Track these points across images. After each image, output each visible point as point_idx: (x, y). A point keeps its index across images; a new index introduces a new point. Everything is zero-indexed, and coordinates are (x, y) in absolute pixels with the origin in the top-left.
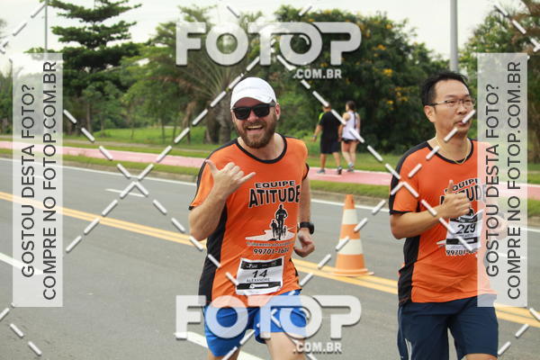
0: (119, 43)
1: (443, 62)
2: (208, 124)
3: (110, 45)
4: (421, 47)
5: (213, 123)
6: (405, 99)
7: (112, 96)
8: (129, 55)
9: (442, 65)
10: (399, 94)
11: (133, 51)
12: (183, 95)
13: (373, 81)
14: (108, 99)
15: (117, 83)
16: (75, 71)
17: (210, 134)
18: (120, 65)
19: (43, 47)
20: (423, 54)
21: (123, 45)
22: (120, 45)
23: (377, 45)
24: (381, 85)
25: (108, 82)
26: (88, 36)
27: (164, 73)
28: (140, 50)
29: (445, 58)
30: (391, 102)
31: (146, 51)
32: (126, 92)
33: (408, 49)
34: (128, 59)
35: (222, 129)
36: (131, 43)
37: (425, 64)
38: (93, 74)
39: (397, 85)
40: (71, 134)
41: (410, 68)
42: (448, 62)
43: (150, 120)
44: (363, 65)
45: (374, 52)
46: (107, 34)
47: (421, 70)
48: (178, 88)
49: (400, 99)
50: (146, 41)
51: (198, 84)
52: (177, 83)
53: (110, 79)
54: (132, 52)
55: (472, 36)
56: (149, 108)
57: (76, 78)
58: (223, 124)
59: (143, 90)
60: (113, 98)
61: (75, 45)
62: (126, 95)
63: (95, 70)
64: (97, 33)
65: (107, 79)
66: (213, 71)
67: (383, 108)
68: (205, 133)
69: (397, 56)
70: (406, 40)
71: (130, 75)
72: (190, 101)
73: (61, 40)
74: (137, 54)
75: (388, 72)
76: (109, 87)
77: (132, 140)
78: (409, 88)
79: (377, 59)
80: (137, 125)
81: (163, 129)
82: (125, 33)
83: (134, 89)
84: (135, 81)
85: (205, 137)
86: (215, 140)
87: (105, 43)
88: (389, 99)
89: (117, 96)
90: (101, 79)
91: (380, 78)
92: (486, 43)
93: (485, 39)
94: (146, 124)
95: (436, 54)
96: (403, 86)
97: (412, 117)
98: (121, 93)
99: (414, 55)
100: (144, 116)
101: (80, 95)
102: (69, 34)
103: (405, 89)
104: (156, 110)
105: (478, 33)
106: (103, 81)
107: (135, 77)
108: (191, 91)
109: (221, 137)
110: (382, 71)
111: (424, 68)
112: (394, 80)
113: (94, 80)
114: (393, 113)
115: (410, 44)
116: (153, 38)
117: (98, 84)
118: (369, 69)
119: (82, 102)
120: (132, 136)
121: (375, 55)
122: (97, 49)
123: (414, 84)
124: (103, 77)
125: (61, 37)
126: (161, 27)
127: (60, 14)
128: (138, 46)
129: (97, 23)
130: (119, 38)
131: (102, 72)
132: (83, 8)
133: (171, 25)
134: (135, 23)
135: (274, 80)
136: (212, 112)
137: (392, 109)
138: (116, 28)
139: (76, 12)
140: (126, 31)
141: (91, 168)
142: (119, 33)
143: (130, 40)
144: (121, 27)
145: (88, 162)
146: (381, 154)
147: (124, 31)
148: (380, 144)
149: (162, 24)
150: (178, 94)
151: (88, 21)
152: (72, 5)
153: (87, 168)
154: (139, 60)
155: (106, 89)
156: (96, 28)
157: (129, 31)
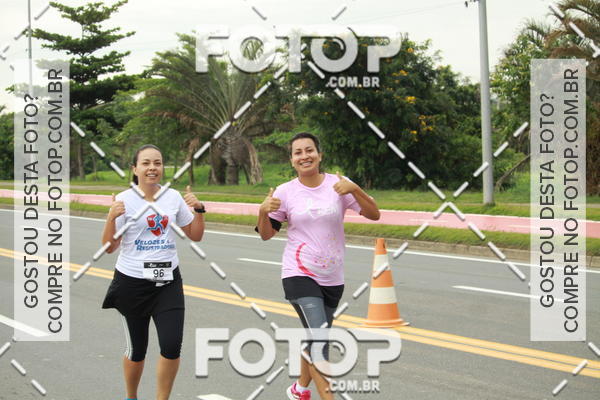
0: (111, 76)
1: (471, 86)
2: (213, 163)
3: (101, 78)
4: (447, 70)
5: (219, 162)
6: (431, 128)
8: (122, 88)
9: (471, 90)
10: (423, 123)
11: (128, 84)
12: (185, 131)
13: (395, 110)
14: (100, 138)
15: (110, 119)
17: (216, 173)
18: (112, 100)
20: (448, 78)
21: (116, 78)
22: (112, 79)
23: (398, 70)
24: (404, 113)
25: (102, 120)
26: (76, 69)
27: (163, 107)
28: (134, 82)
29: (474, 82)
30: (415, 132)
31: (142, 83)
32: (121, 130)
33: (432, 73)
34: (123, 93)
35: (228, 169)
36: (124, 75)
37: (451, 89)
38: (84, 112)
39: (421, 113)
41: (436, 94)
42: (477, 87)
44: (384, 93)
45: (395, 78)
46: (98, 66)
47: (447, 97)
48: (179, 124)
49: (425, 129)
50: (141, 72)
51: (201, 119)
52: (177, 119)
53: (103, 117)
54: (126, 85)
55: (503, 57)
58: (230, 162)
59: (140, 128)
60: (106, 136)
62: (121, 134)
63: (85, 107)
64: (87, 65)
65: (100, 117)
66: (216, 104)
67: (406, 140)
68: (210, 173)
69: (420, 82)
70: (430, 64)
71: (126, 111)
72: (192, 138)
74: (131, 87)
75: (411, 99)
76: (102, 125)
78: (435, 116)
79: (398, 86)
82: (118, 65)
83: (130, 127)
84: (130, 118)
85: (210, 178)
86: (222, 180)
87: (95, 77)
88: (413, 129)
89: (111, 135)
90: (94, 117)
91: (402, 106)
92: (519, 65)
93: (517, 60)
95: (463, 77)
96: (429, 114)
97: (439, 149)
98: (115, 131)
99: (439, 80)
103: (430, 117)
105: (509, 54)
106: (95, 119)
107: (130, 112)
108: (193, 127)
109: (228, 177)
110: (404, 98)
111: (450, 93)
112: (419, 109)
113: (85, 117)
114: (416, 144)
115: (435, 68)
116: (147, 69)
117: (89, 122)
118: (389, 97)
119: (71, 142)
121: (397, 81)
122: (87, 83)
123: (440, 112)
124: (94, 114)
126: (159, 58)
127: (45, 46)
128: (133, 78)
129: (85, 54)
130: (111, 71)
131: (94, 108)
132: (69, 38)
133: (168, 55)
134: (128, 54)
135: (284, 113)
136: (217, 150)
137: (416, 140)
138: (108, 60)
139: (63, 43)
140: (119, 62)
141: (86, 216)
142: (111, 64)
143: (123, 72)
144: (113, 59)
145: (83, 210)
146: (406, 190)
147: (116, 63)
148: (404, 179)
149: (159, 54)
150: (179, 130)
151: (75, 52)
152: (59, 36)
153: (81, 215)
154: (135, 93)
155: (99, 127)
156: (85, 61)
157: (122, 63)
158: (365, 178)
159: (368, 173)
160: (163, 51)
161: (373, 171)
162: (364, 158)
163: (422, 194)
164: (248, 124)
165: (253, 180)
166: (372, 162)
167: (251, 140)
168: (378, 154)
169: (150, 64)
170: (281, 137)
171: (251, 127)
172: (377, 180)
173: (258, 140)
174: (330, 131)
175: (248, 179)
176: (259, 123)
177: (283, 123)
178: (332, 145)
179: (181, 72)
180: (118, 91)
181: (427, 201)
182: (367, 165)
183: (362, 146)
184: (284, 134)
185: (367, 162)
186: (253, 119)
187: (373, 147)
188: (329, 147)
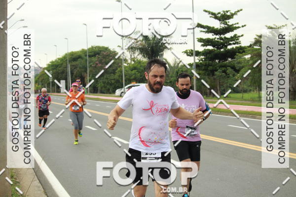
0: (234, 46)
3: (229, 47)
7: (231, 75)
8: (240, 53)
14: (228, 77)
15: (233, 68)
16: (211, 62)
18: (235, 58)
19: (193, 49)
21: (236, 47)
25: (229, 68)
26: (217, 43)
28: (245, 50)
31: (249, 50)
32: (239, 73)
34: (240, 55)
38: (221, 64)
40: (209, 96)
43: (252, 89)
46: (227, 41)
50: (249, 45)
53: (230, 66)
54: (241, 51)
56: (251, 82)
57: (211, 66)
58: (291, 89)
60: (232, 76)
61: (210, 48)
62: (239, 75)
63: (221, 61)
64: (222, 41)
65: (228, 66)
71: (241, 64)
73: (202, 45)
74: (244, 52)
76: (229, 70)
77: (242, 99)
80: (245, 91)
81: (259, 93)
83: (242, 71)
84: (243, 67)
87: (226, 46)
89: (234, 75)
90: (225, 66)
94: (250, 90)
98: (236, 73)
100: (249, 86)
101: (213, 75)
102: (206, 42)
104: (255, 83)
106: (226, 67)
107: (243, 64)
109: (291, 97)
113: (221, 66)
116: (252, 43)
117: (223, 69)
119: (214, 79)
120: (242, 97)
122: (222, 50)
124: (226, 65)
125: (202, 43)
126: (257, 37)
127: (202, 31)
128: (244, 48)
129: (222, 36)
130: (234, 44)
131: (225, 62)
132: (213, 27)
133: (261, 36)
134: (242, 36)
138: (232, 39)
139: (210, 30)
140: (238, 39)
141: (219, 114)
142: (234, 41)
143: (240, 45)
144: (235, 38)
145: (218, 111)
147: (236, 40)
149: (257, 36)
151: (217, 34)
152: (208, 26)
153: (217, 114)
154: (245, 55)
155: (228, 71)
156: (221, 39)
157: (239, 40)
160: (259, 34)
169: (253, 41)
180: (237, 54)
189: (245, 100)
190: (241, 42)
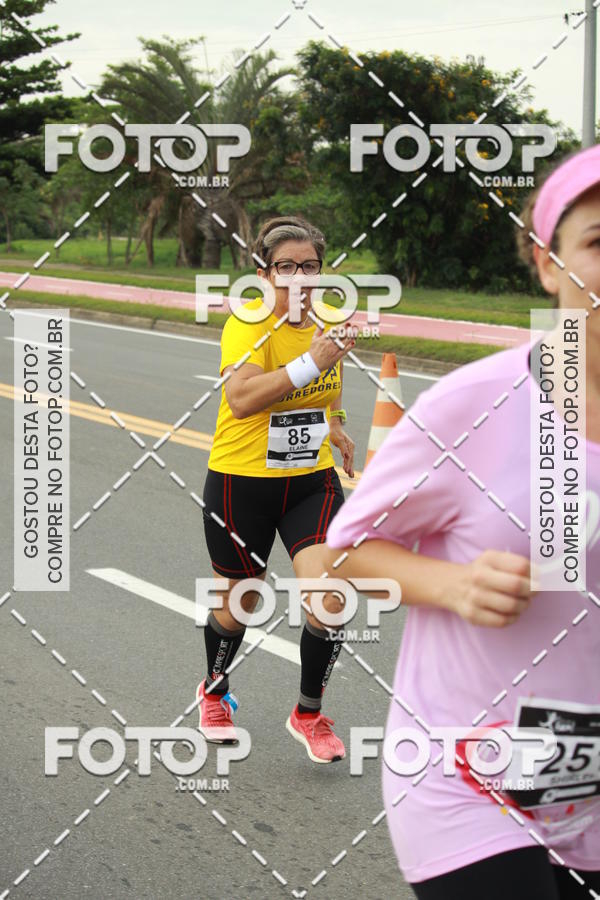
0: (40, 97)
1: (575, 142)
2: (184, 235)
3: (25, 99)
4: (540, 117)
5: (192, 234)
6: (509, 201)
7: (26, 185)
8: (54, 117)
9: (573, 148)
10: (499, 193)
11: (63, 111)
12: (144, 186)
13: (457, 172)
14: (18, 190)
15: (35, 163)
17: (187, 251)
18: (39, 134)
21: (48, 101)
22: (42, 101)
23: (466, 111)
24: (469, 178)
25: (22, 161)
28: (73, 108)
29: (578, 137)
30: (486, 206)
31: (85, 111)
32: (50, 180)
33: (516, 118)
35: (206, 245)
36: (60, 97)
46: (20, 81)
48: (137, 175)
50: (84, 95)
53: (24, 157)
54: (61, 112)
58: (208, 234)
59: (78, 177)
60: (29, 187)
62: (50, 184)
64: (4, 79)
65: (20, 157)
67: (472, 216)
68: (179, 250)
70: (514, 105)
72: (155, 196)
74: (69, 114)
76: (22, 170)
81: (109, 241)
82: (51, 81)
84: (64, 161)
85: (179, 257)
86: (195, 261)
87: (16, 97)
88: (480, 201)
89: (35, 186)
90: (9, 156)
98: (42, 181)
106: (12, 160)
108: (157, 180)
109: (206, 257)
114: (487, 223)
115: (521, 111)
116: (94, 90)
117: (4, 165)
122: (4, 107)
124: (12, 153)
126: (111, 72)
128: (72, 102)
129: (4, 63)
130: (41, 89)
133: (126, 69)
134: (67, 66)
135: (294, 165)
136: (191, 215)
137: (487, 217)
138: (36, 73)
140: (53, 77)
142: (41, 80)
143: (59, 93)
144: (45, 72)
146: (467, 291)
147: (49, 78)
148: (466, 274)
149: (112, 68)
150: (135, 183)
155: (17, 172)
156: (2, 73)
157: (58, 79)
158: (406, 269)
159: (411, 262)
160: (118, 63)
161: (419, 259)
162: (407, 239)
163: (490, 298)
164: (239, 179)
165: (242, 263)
166: (418, 245)
167: (242, 204)
168: (428, 235)
169: (99, 82)
170: (287, 201)
171: (243, 185)
172: (425, 273)
173: (252, 204)
174: (359, 196)
175: (235, 262)
176: (257, 179)
177: (292, 181)
178: (361, 217)
179: (142, 95)
181: (495, 309)
182: (411, 250)
183: (405, 222)
184: (292, 197)
185: (411, 245)
186: (248, 172)
187: (422, 223)
188: (357, 221)
189: (66, 262)
190: (63, 85)
